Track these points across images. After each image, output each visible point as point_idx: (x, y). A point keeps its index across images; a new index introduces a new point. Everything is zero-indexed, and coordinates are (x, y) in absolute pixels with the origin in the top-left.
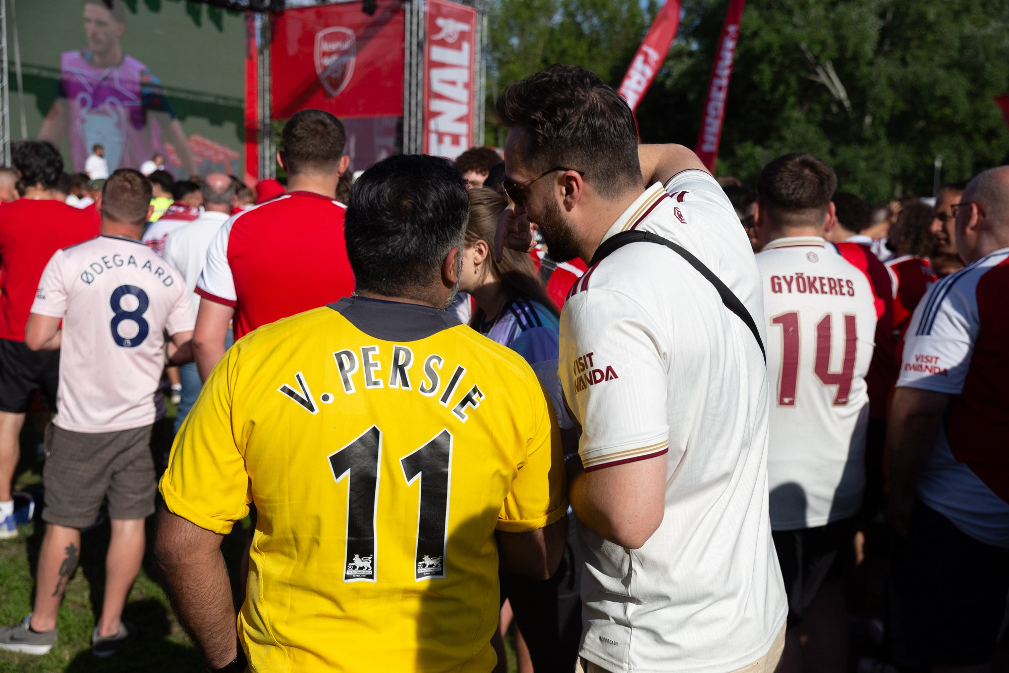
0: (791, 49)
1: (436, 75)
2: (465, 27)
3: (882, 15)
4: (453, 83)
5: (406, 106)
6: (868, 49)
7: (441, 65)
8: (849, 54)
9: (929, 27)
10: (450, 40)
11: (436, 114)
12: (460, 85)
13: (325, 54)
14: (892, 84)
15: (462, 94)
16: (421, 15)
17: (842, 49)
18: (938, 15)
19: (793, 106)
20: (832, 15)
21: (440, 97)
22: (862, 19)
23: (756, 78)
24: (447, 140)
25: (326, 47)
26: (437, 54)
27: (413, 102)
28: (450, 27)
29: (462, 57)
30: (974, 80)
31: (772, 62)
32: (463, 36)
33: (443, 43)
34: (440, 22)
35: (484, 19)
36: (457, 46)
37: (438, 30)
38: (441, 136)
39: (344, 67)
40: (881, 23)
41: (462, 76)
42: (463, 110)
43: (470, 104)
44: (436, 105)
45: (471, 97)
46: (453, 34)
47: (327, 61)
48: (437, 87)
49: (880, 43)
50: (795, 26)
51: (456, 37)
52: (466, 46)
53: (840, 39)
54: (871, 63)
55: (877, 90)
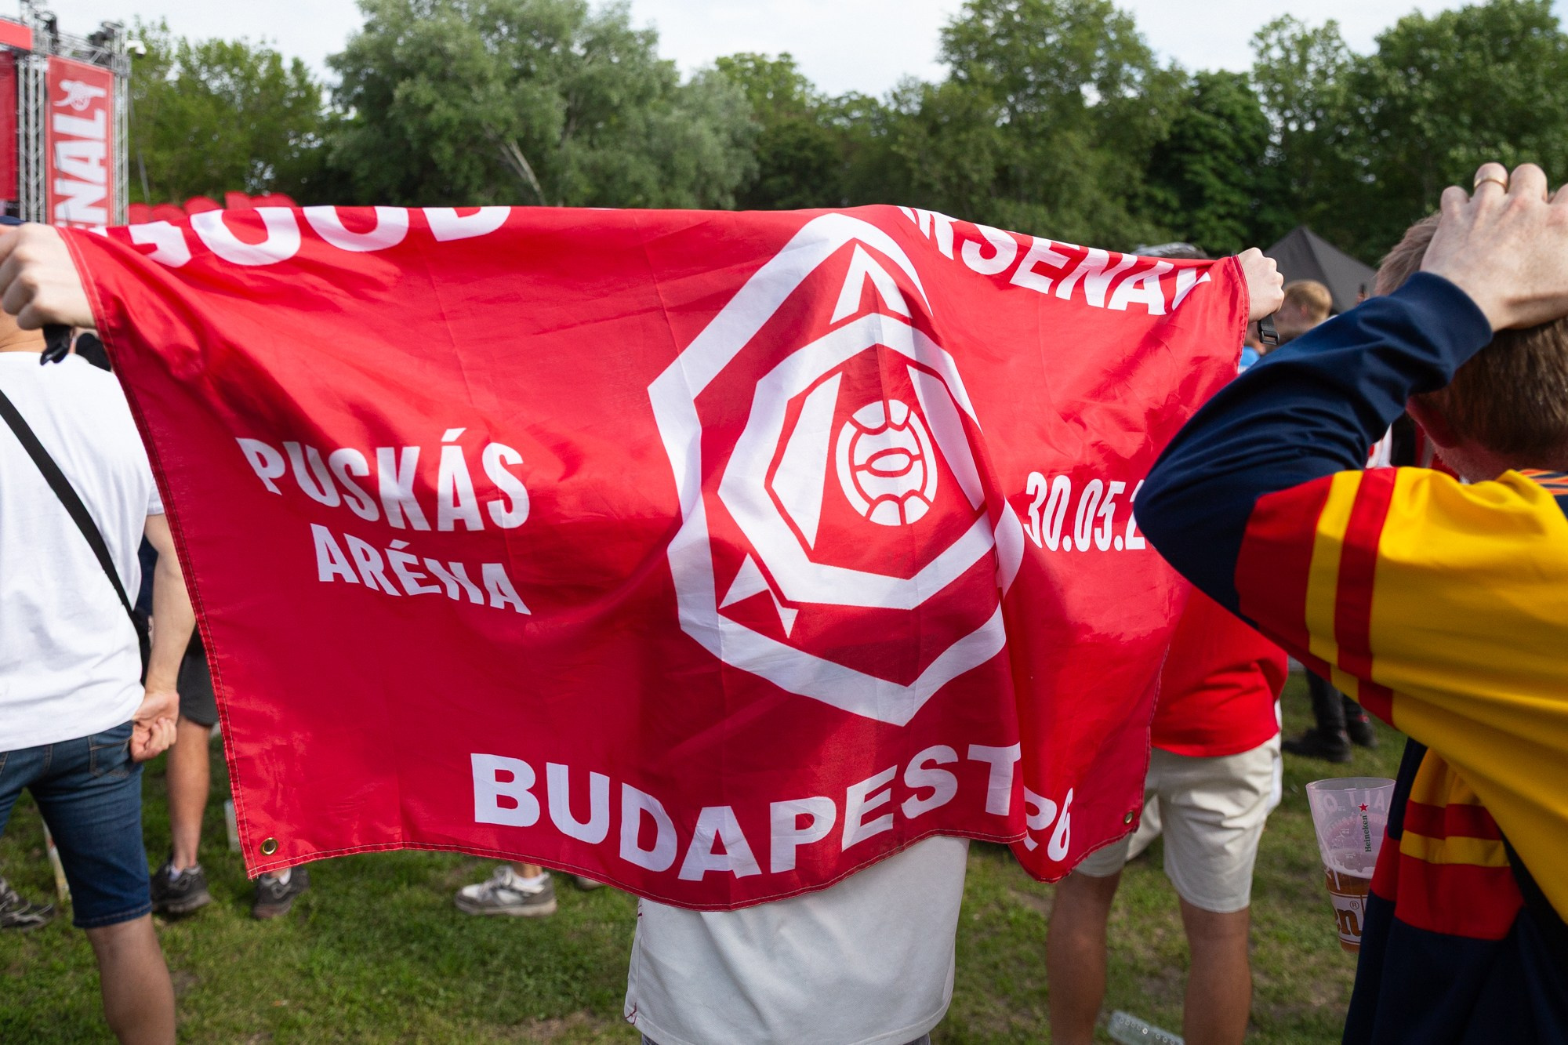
0: (470, 125)
1: (62, 148)
2: (100, 92)
3: (565, 95)
4: (85, 160)
5: (22, 188)
6: (555, 132)
7: (68, 138)
8: (536, 136)
9: (616, 110)
10: (79, 108)
11: (63, 198)
12: (94, 162)
14: (582, 169)
15: (99, 174)
16: (41, 77)
17: (528, 129)
18: (622, 100)
19: (479, 189)
20: (514, 93)
21: (67, 176)
22: (546, 97)
23: (435, 156)
26: (62, 124)
27: (33, 183)
28: (78, 92)
29: (96, 127)
30: (663, 167)
31: (453, 140)
32: (96, 103)
33: (69, 111)
34: (66, 85)
35: (123, 82)
36: (88, 115)
37: (64, 95)
40: (566, 105)
41: (97, 151)
42: (100, 193)
43: (108, 184)
44: (61, 187)
45: (110, 176)
46: (84, 100)
48: (65, 165)
49: (566, 125)
50: (475, 102)
51: (87, 104)
52: (100, 115)
53: (523, 117)
54: (558, 146)
55: (568, 174)
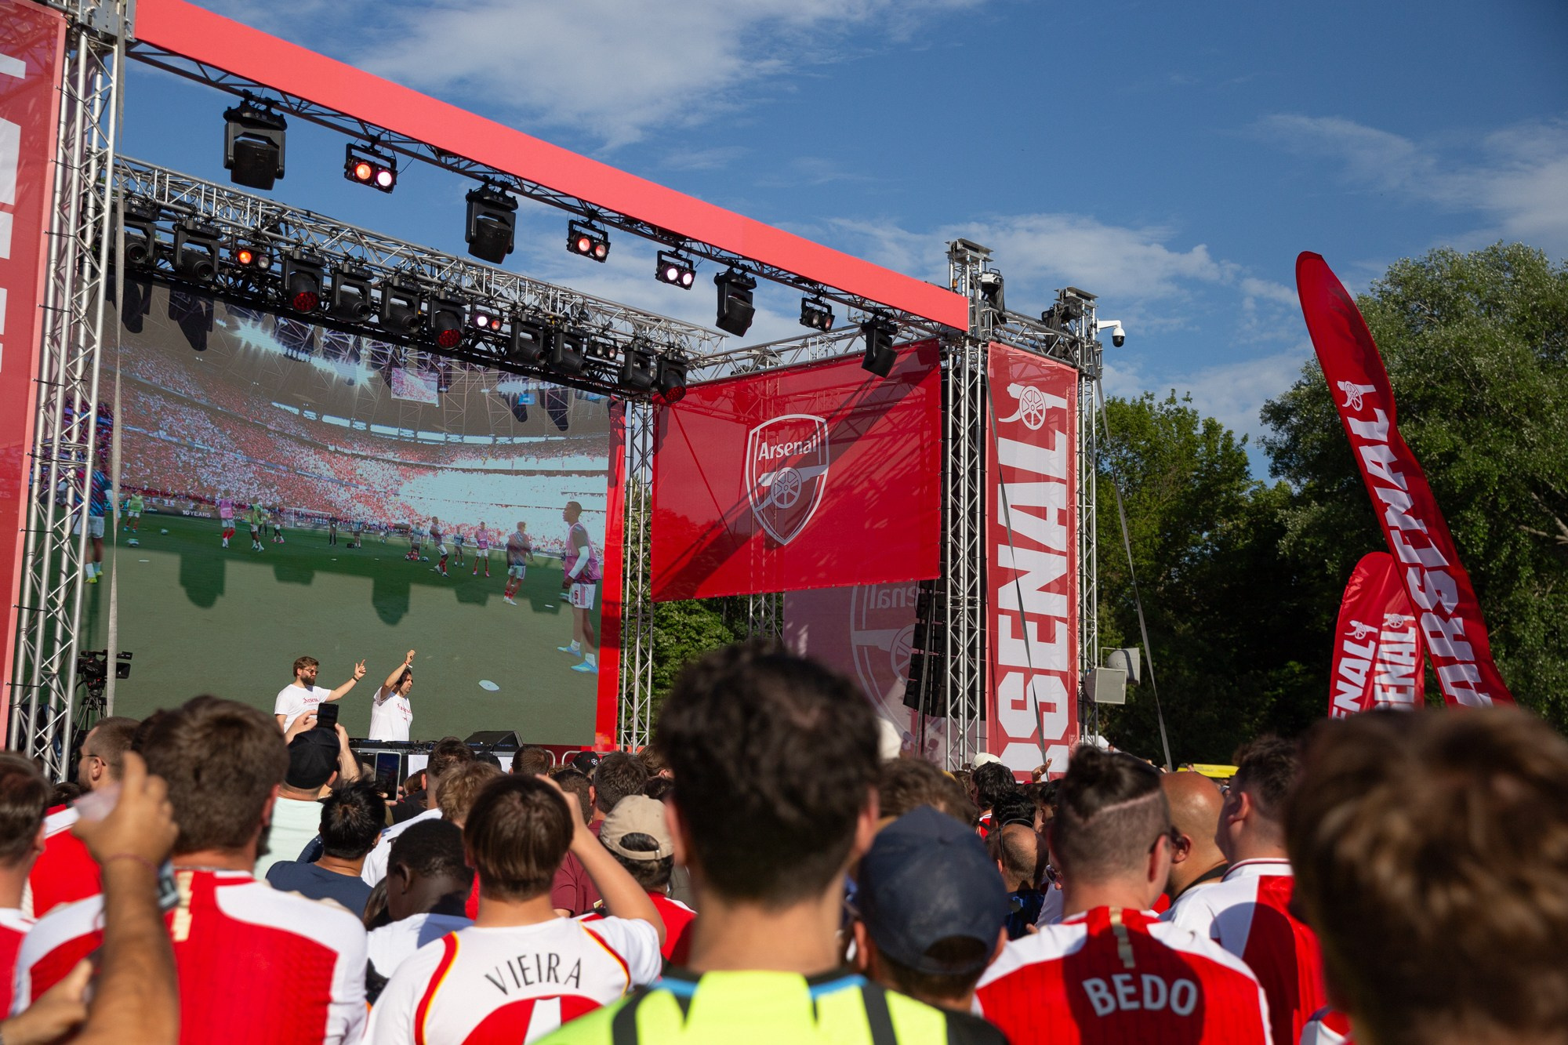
1: (1008, 491)
4: (1041, 512)
7: (1010, 475)
10: (1032, 427)
11: (1010, 575)
12: (1053, 515)
13: (766, 466)
15: (1055, 535)
21: (1014, 539)
24: (1032, 628)
25: (766, 452)
26: (1011, 453)
28: (1031, 402)
29: (1054, 460)
32: (1055, 420)
33: (1016, 432)
34: (1015, 390)
36: (1043, 440)
37: (1012, 404)
38: (1020, 619)
39: (810, 485)
41: (1055, 497)
42: (1057, 567)
43: (1070, 554)
44: (1007, 557)
45: (1073, 541)
46: (1038, 414)
47: (767, 480)
48: (1021, 523)
51: (1042, 420)
52: (1060, 439)
